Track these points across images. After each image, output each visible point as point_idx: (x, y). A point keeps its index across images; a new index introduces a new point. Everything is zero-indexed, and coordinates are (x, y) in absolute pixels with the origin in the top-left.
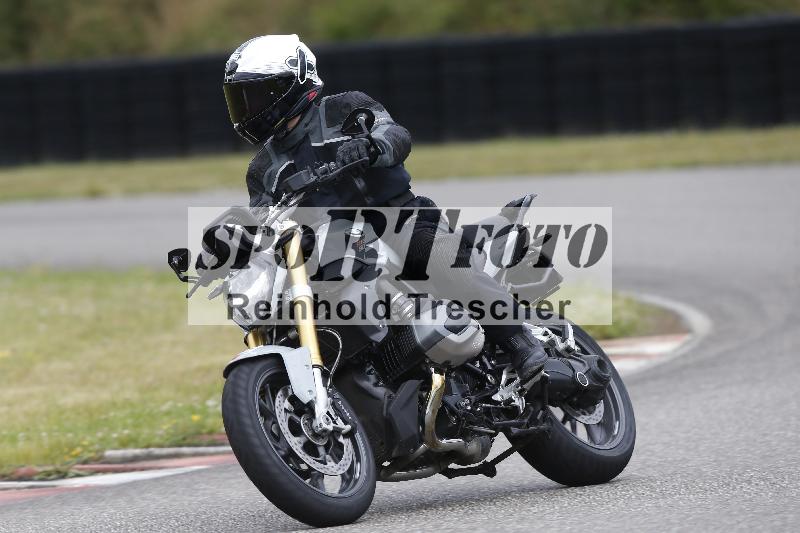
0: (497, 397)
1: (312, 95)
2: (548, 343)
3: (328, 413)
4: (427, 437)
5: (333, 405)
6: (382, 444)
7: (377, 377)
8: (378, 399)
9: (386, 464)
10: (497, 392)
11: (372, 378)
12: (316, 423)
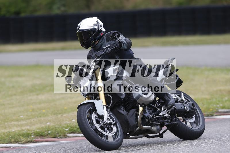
0: (161, 114)
1: (102, 34)
2: (176, 99)
3: (108, 118)
4: (139, 125)
5: (110, 116)
6: (126, 128)
7: (124, 109)
8: (124, 115)
9: (128, 134)
10: (161, 112)
11: (123, 109)
12: (104, 121)
